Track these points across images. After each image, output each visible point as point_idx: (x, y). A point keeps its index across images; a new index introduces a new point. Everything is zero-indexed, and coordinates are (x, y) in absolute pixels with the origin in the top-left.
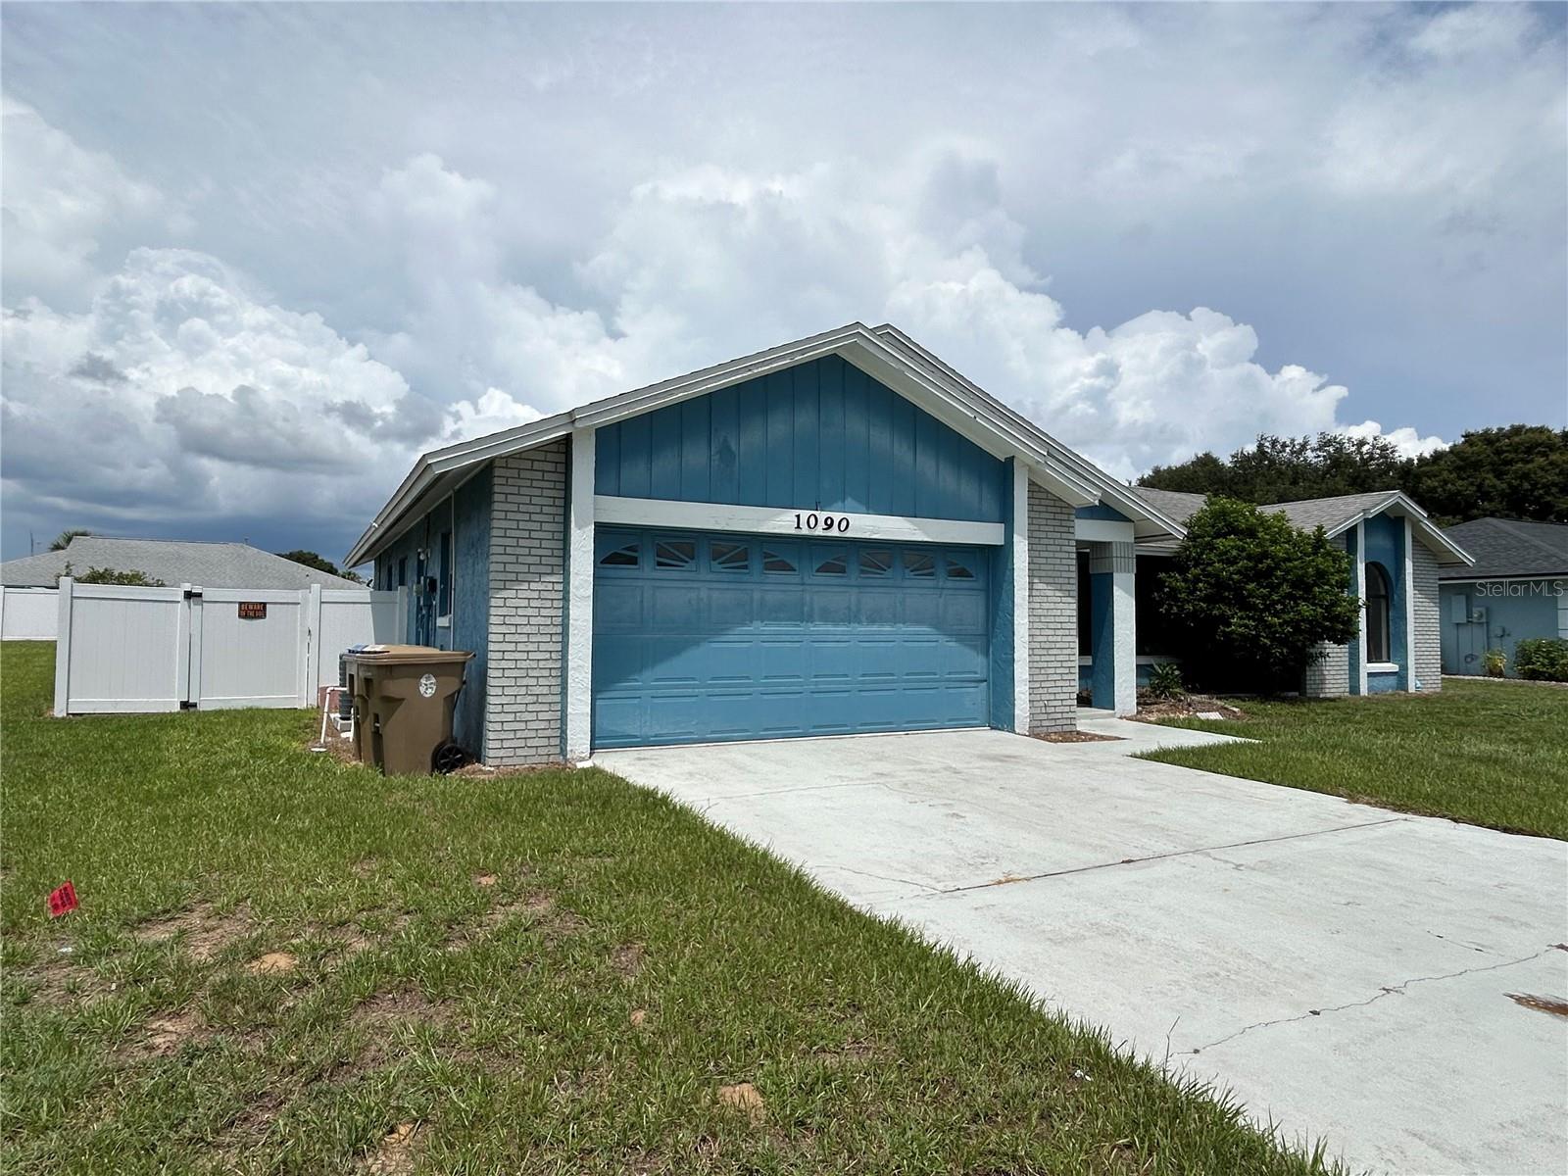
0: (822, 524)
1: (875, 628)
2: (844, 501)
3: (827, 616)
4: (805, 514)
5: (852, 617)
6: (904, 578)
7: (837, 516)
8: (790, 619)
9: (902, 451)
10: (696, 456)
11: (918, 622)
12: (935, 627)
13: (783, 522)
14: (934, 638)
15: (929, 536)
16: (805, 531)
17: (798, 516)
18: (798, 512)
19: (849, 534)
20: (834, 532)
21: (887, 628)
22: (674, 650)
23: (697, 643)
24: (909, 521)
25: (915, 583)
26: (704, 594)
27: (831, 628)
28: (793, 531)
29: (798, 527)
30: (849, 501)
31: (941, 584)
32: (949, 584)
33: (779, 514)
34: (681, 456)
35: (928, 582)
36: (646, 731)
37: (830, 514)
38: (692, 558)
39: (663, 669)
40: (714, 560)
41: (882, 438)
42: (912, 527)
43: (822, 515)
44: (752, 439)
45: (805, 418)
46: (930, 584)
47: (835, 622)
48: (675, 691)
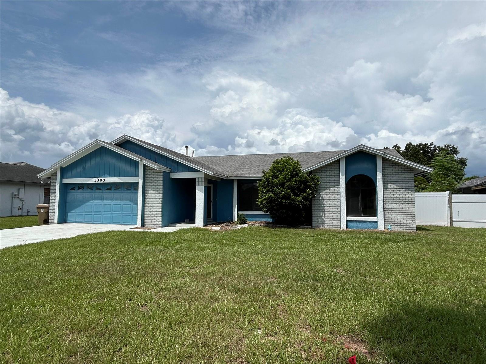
0: (100, 181)
1: (117, 202)
2: (105, 175)
3: (107, 199)
4: (96, 179)
5: (112, 199)
6: (123, 191)
7: (102, 179)
8: (99, 200)
9: (117, 163)
10: (79, 170)
11: (126, 200)
12: (130, 201)
13: (92, 181)
14: (130, 204)
15: (123, 181)
16: (97, 182)
17: (95, 179)
18: (95, 178)
19: (105, 182)
20: (102, 182)
21: (119, 202)
22: (80, 206)
23: (83, 204)
24: (118, 178)
25: (127, 191)
26: (84, 195)
27: (107, 202)
28: (94, 182)
29: (95, 181)
30: (106, 175)
31: (132, 192)
32: (134, 192)
33: (91, 179)
34: (76, 170)
35: (129, 191)
36: (75, 220)
37: (101, 178)
38: (83, 188)
39: (77, 209)
40: (87, 188)
41: (113, 161)
42: (118, 179)
43: (100, 179)
44: (88, 165)
45: (98, 159)
46: (130, 191)
47: (108, 200)
48: (80, 213)
